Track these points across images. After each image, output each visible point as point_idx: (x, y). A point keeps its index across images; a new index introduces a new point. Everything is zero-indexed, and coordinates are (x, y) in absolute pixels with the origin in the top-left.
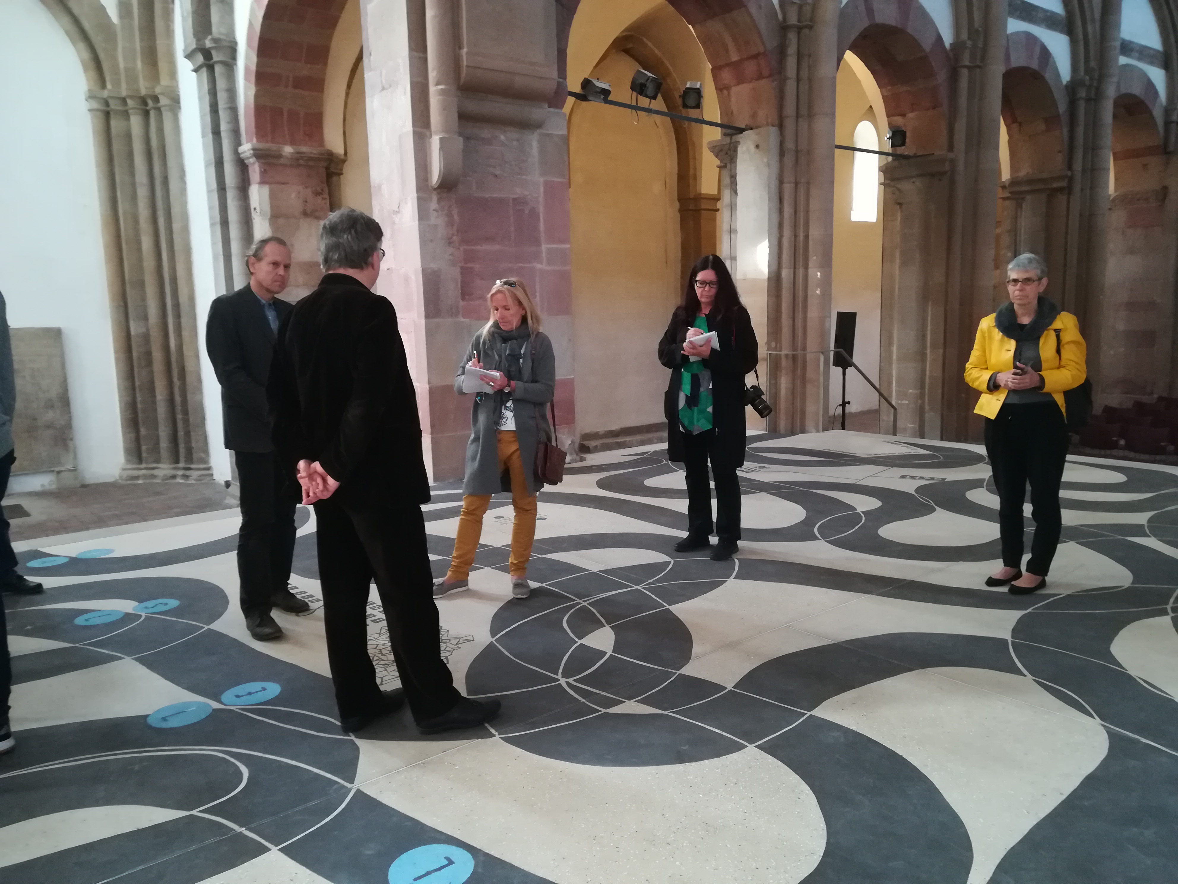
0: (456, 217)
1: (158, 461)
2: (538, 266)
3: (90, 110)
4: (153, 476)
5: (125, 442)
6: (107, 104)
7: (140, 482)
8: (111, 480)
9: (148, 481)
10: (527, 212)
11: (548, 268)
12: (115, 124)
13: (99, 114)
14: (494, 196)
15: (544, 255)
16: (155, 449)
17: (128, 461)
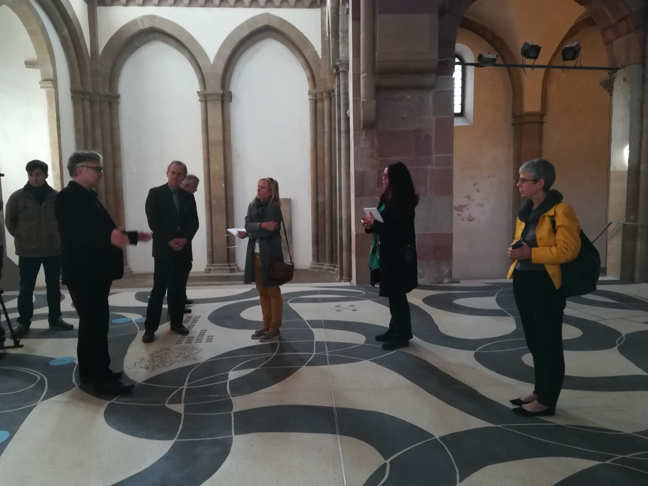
0: (376, 143)
1: (325, 262)
2: (429, 167)
3: (309, 100)
4: (322, 269)
5: (313, 252)
6: (316, 96)
7: (316, 270)
8: (307, 268)
9: (319, 270)
10: (423, 136)
11: (436, 168)
12: (319, 105)
13: (312, 101)
14: (401, 129)
15: (434, 161)
16: (324, 256)
17: (313, 260)
